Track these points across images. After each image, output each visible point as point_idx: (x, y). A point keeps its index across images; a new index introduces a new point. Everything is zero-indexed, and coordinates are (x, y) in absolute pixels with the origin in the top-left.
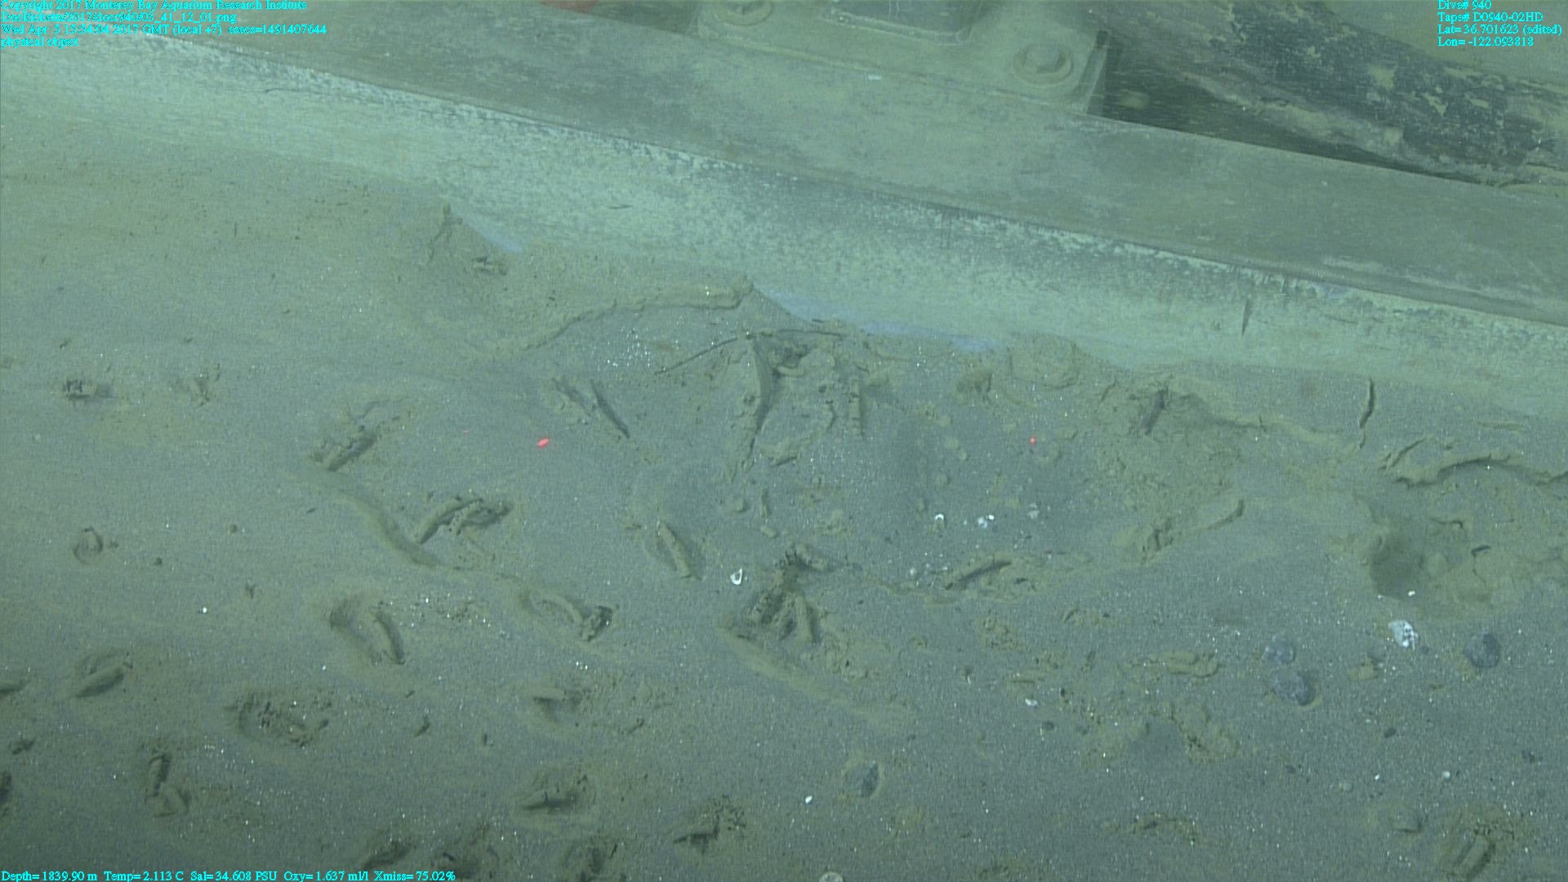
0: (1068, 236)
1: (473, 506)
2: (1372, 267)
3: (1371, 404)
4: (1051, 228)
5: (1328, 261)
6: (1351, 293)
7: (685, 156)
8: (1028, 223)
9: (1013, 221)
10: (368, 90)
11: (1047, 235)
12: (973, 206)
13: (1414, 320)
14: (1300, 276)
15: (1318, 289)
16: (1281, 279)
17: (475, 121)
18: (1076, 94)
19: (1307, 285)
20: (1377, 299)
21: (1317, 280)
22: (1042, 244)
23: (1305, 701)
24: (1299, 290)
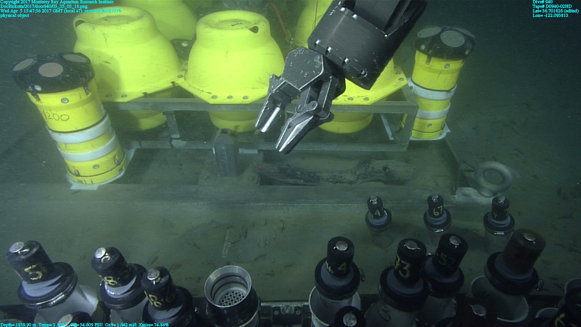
0: (260, 204)
5: (298, 200)
7: (200, 203)
9: (252, 203)
11: (257, 204)
15: (297, 205)
16: (292, 204)
18: (256, 183)
19: (296, 204)
20: (305, 205)
21: (296, 203)
24: (294, 205)
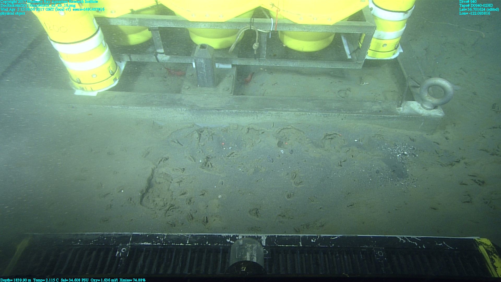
0: (233, 111)
1: (164, 158)
2: (270, 108)
3: (273, 125)
4: (231, 110)
5: (265, 108)
6: (269, 112)
7: (183, 109)
8: (228, 110)
9: (226, 110)
10: (140, 108)
12: (221, 109)
13: (276, 114)
14: (262, 111)
15: (265, 112)
16: (260, 112)
17: (155, 109)
18: (231, 93)
20: (272, 112)
22: (231, 112)
23: (273, 162)
24: (262, 113)
